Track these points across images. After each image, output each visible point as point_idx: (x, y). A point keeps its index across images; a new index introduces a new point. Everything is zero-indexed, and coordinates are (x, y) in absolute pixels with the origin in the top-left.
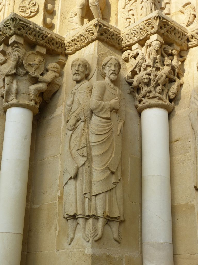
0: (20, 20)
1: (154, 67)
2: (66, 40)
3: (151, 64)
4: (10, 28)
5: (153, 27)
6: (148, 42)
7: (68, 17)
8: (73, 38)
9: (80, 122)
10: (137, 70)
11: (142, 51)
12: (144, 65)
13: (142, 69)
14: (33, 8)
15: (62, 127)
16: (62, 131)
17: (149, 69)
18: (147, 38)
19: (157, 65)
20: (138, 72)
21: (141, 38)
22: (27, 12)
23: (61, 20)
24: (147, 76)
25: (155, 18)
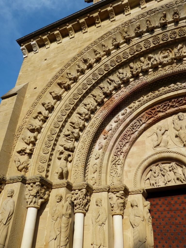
0: (42, 177)
1: (82, 199)
2: (53, 183)
3: (82, 198)
4: (38, 180)
5: (84, 187)
6: (82, 190)
7: (53, 173)
8: (57, 184)
9: (58, 218)
10: (77, 199)
11: (79, 192)
12: (79, 198)
13: (78, 199)
14: (43, 169)
15: (48, 217)
16: (48, 218)
17: (81, 200)
18: (81, 189)
19: (84, 199)
20: (77, 200)
21: (80, 188)
22: (40, 170)
23: (51, 174)
24: (80, 202)
25: (85, 184)
